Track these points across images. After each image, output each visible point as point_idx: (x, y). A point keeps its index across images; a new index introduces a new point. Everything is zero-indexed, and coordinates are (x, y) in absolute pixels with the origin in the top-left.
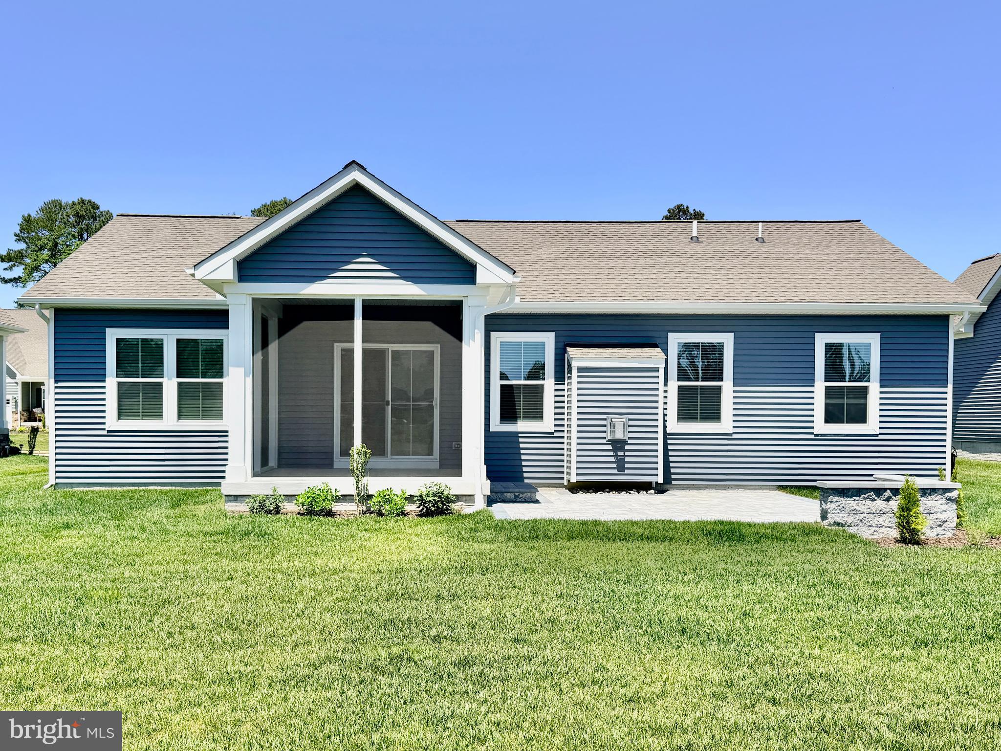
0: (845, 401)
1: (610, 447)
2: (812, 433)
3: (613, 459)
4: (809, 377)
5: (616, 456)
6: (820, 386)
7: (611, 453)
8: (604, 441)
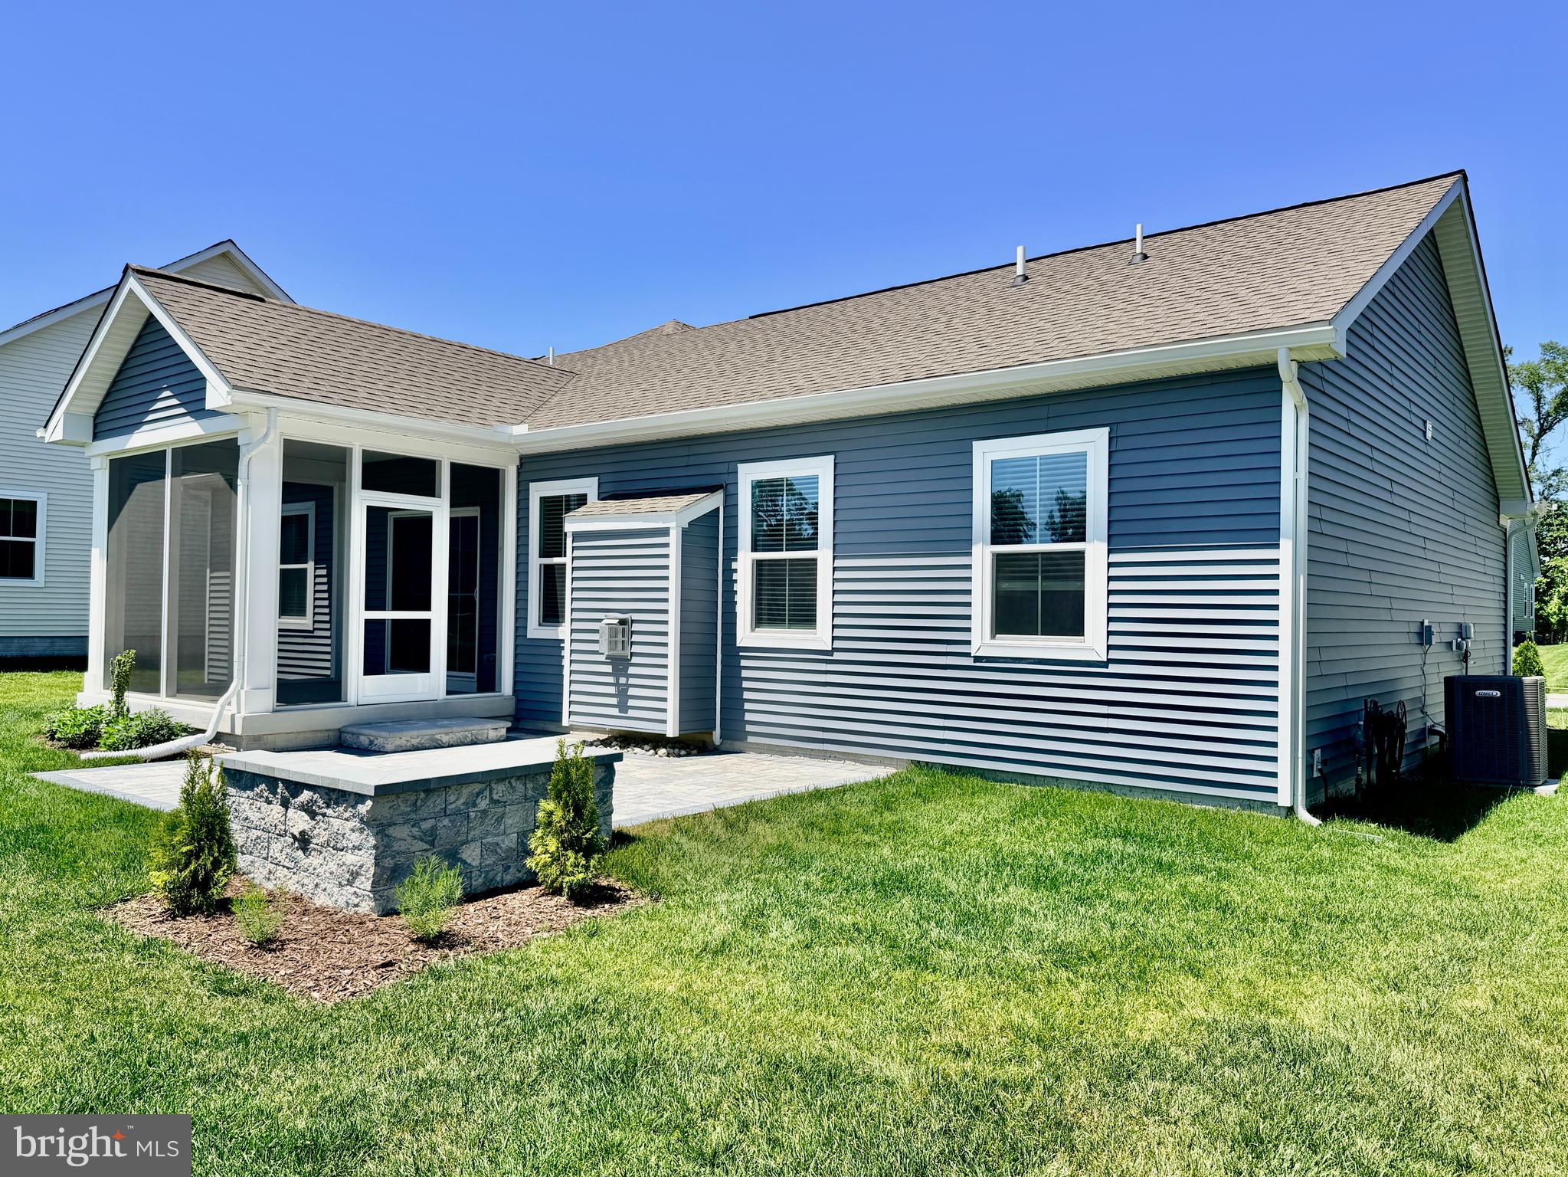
0: (1039, 586)
1: (609, 669)
2: (968, 655)
3: (612, 690)
4: (963, 536)
5: (616, 684)
6: (983, 555)
7: (611, 680)
8: (602, 658)
